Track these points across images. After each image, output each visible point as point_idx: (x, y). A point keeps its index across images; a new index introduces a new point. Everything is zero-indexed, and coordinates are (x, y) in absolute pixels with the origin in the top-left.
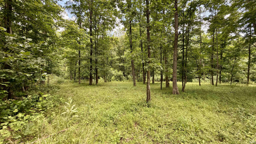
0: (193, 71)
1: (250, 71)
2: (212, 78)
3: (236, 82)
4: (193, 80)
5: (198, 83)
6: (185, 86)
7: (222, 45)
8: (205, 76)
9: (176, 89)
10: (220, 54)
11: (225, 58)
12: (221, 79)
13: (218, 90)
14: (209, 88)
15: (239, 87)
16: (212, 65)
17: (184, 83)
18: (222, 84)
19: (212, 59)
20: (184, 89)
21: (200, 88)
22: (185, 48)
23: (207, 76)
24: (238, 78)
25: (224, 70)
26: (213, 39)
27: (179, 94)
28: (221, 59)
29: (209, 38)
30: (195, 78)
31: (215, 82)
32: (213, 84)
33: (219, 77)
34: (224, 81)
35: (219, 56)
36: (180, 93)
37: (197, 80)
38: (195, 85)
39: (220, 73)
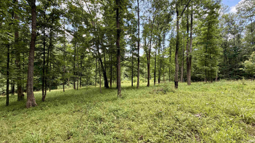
0: (58, 77)
1: (97, 77)
2: (75, 83)
3: (90, 85)
4: (58, 87)
5: (63, 90)
6: (45, 94)
7: (81, 56)
8: (69, 82)
9: (32, 100)
10: (80, 64)
11: (83, 67)
12: (81, 84)
13: (78, 93)
14: (71, 93)
15: (91, 88)
16: (74, 73)
17: (44, 91)
18: (82, 87)
19: (74, 67)
20: (44, 98)
21: (63, 94)
22: (46, 53)
23: (71, 82)
24: (91, 82)
25: (84, 76)
26: (75, 51)
27: (37, 106)
28: (81, 67)
29: (72, 49)
30: (61, 85)
31: (76, 87)
32: (75, 89)
33: (79, 82)
34: (83, 85)
35: (80, 65)
36: (38, 104)
37: (62, 86)
38: (60, 92)
39: (80, 79)
